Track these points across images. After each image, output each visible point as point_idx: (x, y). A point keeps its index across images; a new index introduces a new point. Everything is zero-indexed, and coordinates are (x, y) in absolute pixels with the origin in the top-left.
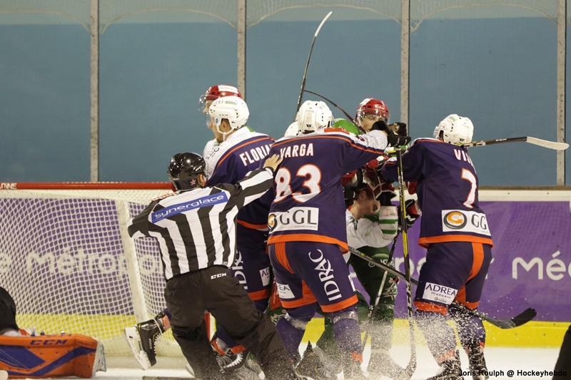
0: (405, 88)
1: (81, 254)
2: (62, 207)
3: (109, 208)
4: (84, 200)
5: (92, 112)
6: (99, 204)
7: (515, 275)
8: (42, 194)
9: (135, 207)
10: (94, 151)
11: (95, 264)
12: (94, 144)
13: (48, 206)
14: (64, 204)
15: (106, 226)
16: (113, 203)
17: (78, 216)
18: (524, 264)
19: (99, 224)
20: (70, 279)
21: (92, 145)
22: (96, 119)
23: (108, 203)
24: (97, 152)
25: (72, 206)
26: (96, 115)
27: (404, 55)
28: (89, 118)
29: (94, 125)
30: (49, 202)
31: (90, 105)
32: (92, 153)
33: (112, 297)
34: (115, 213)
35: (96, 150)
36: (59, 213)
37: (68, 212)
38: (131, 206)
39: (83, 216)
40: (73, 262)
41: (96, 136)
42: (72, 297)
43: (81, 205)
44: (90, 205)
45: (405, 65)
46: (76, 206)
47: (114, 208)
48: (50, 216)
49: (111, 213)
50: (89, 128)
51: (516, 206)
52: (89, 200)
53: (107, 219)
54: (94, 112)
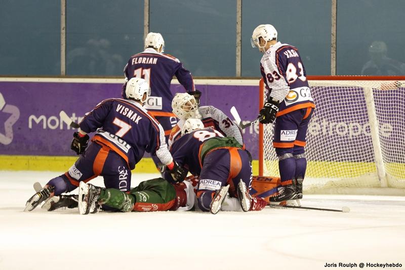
2: (329, 92)
3: (359, 93)
4: (343, 87)
5: (332, 30)
6: (353, 90)
8: (316, 83)
9: (376, 91)
10: (333, 56)
11: (334, 127)
12: (333, 51)
13: (319, 91)
14: (330, 89)
15: (357, 104)
16: (362, 89)
17: (339, 98)
19: (352, 103)
20: (333, 138)
21: (332, 51)
22: (335, 35)
23: (359, 89)
24: (335, 56)
25: (335, 91)
26: (335, 32)
28: (330, 34)
29: (333, 39)
30: (320, 88)
31: (331, 25)
32: (332, 57)
33: (360, 150)
34: (363, 95)
35: (335, 55)
36: (327, 96)
37: (332, 95)
38: (373, 91)
39: (342, 97)
41: (335, 45)
42: (334, 150)
43: (341, 90)
44: (347, 90)
46: (338, 91)
47: (362, 92)
48: (321, 97)
49: (360, 96)
50: (330, 41)
52: (346, 87)
53: (358, 99)
54: (333, 30)
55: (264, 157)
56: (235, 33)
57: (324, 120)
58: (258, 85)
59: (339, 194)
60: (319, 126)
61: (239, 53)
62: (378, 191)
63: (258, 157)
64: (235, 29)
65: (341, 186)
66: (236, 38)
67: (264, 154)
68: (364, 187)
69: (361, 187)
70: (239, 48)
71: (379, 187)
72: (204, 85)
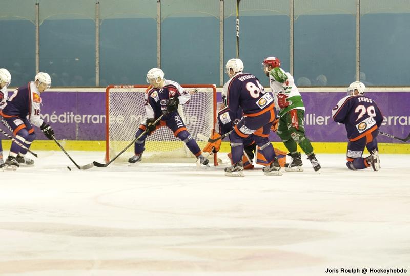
0: (292, 44)
22: (160, 58)
27: (292, 30)
28: (157, 58)
31: (157, 52)
45: (292, 34)
50: (157, 62)
51: (339, 94)
54: (159, 55)
55: (110, 140)
56: (95, 58)
58: (105, 91)
59: (159, 162)
61: (97, 71)
62: (186, 160)
63: (106, 139)
64: (95, 55)
65: (161, 157)
66: (96, 61)
67: (110, 137)
68: (176, 157)
69: (174, 158)
70: (98, 68)
71: (185, 157)
72: (75, 92)
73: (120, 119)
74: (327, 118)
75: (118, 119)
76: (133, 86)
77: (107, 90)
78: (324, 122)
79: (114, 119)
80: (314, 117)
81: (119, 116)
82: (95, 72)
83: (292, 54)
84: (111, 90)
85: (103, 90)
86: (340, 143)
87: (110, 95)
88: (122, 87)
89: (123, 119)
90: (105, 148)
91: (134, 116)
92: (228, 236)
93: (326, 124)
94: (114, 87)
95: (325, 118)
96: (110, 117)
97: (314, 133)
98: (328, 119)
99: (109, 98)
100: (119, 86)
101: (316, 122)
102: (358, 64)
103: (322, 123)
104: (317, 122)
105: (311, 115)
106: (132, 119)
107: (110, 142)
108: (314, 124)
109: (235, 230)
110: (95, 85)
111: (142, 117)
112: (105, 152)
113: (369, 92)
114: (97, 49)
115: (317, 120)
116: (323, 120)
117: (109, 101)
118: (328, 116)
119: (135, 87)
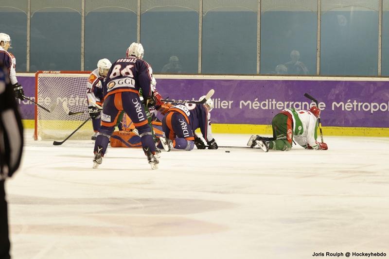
0: (200, 37)
1: (77, 98)
2: (76, 80)
7: (241, 107)
10: (82, 60)
12: (82, 57)
18: (244, 103)
27: (200, 24)
28: (81, 47)
29: (83, 50)
31: (81, 42)
40: (74, 101)
41: (83, 54)
45: (200, 28)
48: (72, 84)
50: (81, 51)
51: (241, 81)
54: (83, 45)
56: (26, 47)
57: (77, 97)
58: (35, 76)
59: (82, 139)
60: (74, 100)
61: (28, 58)
63: (34, 118)
64: (26, 44)
66: (26, 49)
67: (38, 116)
70: (28, 55)
73: (48, 101)
74: (231, 102)
75: (46, 101)
76: (59, 72)
77: (37, 75)
78: (228, 106)
79: (42, 100)
80: (219, 102)
81: (47, 98)
82: (26, 59)
83: (200, 45)
84: (40, 75)
85: (33, 75)
86: (242, 125)
87: (38, 79)
88: (50, 73)
89: (50, 101)
90: (34, 126)
91: (60, 99)
92: (141, 205)
93: (230, 108)
94: (42, 73)
95: (228, 103)
96: (38, 99)
97: (219, 115)
98: (232, 104)
99: (38, 82)
100: (47, 72)
101: (220, 106)
102: (258, 55)
103: (226, 107)
104: (222, 106)
105: (216, 99)
106: (58, 101)
107: (38, 120)
108: (219, 107)
109: (147, 200)
110: (26, 70)
111: (67, 100)
112: (34, 130)
113: (268, 80)
114: (28, 38)
115: (222, 104)
116: (227, 104)
117: (38, 84)
118: (231, 101)
119: (61, 73)
